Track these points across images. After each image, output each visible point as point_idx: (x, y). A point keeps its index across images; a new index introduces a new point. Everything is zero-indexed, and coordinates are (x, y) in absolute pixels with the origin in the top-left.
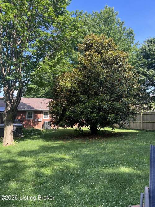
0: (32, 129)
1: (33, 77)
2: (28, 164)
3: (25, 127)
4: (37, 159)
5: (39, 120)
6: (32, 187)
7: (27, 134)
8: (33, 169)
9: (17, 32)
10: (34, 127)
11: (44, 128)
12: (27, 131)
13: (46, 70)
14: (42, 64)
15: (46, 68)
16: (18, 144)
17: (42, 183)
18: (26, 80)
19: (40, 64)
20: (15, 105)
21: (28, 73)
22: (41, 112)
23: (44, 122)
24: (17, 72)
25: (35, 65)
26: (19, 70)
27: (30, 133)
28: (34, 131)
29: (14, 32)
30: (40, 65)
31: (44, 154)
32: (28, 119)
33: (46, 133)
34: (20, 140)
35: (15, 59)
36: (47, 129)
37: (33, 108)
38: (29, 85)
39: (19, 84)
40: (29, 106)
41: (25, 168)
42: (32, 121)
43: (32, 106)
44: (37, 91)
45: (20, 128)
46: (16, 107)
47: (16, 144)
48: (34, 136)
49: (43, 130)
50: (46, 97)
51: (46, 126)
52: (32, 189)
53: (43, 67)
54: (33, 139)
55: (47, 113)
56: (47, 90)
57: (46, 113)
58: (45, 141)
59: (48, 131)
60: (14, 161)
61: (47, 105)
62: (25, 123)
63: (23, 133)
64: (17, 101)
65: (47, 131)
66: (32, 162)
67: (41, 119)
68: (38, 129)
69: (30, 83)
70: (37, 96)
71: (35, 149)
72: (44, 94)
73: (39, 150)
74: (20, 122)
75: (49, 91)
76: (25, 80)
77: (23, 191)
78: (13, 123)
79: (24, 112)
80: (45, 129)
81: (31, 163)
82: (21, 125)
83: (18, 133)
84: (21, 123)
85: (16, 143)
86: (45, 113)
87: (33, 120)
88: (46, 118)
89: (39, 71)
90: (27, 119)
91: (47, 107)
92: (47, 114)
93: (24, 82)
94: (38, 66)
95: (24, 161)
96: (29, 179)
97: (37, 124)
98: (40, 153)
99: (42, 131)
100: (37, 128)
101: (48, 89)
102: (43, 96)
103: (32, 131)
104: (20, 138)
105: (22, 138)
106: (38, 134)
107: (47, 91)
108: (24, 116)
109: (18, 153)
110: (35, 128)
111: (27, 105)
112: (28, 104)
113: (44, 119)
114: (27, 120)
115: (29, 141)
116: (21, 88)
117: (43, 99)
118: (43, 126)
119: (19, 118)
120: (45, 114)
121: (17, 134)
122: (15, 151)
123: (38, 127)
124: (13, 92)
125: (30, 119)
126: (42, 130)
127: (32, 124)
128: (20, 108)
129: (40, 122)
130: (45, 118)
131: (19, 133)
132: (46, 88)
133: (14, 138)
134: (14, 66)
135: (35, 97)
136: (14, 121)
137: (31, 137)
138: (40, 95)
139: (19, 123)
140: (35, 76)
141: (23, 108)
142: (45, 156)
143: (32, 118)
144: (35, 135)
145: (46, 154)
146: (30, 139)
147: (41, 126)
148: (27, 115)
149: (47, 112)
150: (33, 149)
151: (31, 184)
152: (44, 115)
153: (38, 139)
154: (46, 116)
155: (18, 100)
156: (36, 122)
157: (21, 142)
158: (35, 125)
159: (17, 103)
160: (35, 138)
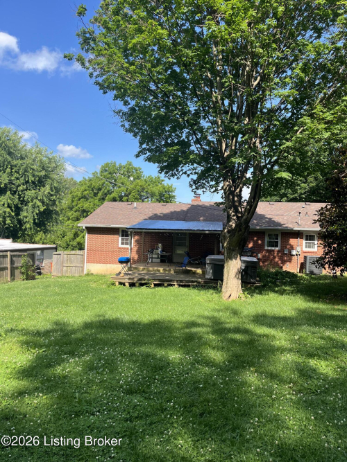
0: (277, 271)
1: (286, 155)
2: (277, 343)
3: (261, 264)
4: (296, 337)
5: (294, 252)
6: (293, 394)
7: (267, 281)
8: (289, 357)
9: (253, 59)
10: (282, 267)
11: (304, 270)
12: (268, 275)
13: (317, 134)
14: (307, 121)
15: (318, 129)
16: (250, 299)
17: (313, 393)
18: (270, 162)
19: (302, 122)
20: (244, 217)
21: (274, 147)
22: (298, 234)
23: (305, 257)
24: (250, 147)
25: (288, 125)
26: (255, 143)
27: (273, 278)
28: (282, 275)
29: (246, 61)
30: (303, 124)
31: (312, 329)
32: (270, 248)
33: (310, 282)
34: (254, 292)
35: (247, 119)
36: (312, 273)
37: (280, 225)
38: (277, 173)
39: (253, 173)
40: (270, 219)
41: (273, 350)
42: (278, 254)
43: (276, 219)
44: (291, 184)
45: (253, 267)
46: (247, 221)
47: (248, 300)
48: (284, 287)
49: (304, 275)
50: (311, 198)
51: (309, 267)
52: (294, 398)
53: (310, 128)
54: (282, 293)
55: (314, 236)
56: (311, 182)
57: (310, 236)
58: (309, 301)
59: (315, 279)
60: (246, 332)
61: (316, 218)
62: (263, 256)
63: (258, 277)
64: (250, 210)
65: (312, 278)
66: (285, 340)
67: (299, 249)
68: (292, 271)
69: (276, 168)
70: (287, 197)
71: (288, 314)
72: (305, 193)
73: (296, 319)
74: (252, 253)
75: (317, 185)
76: (267, 162)
77: (274, 396)
78: (241, 255)
79: (261, 234)
80: (308, 272)
81: (283, 343)
82: (255, 260)
83: (249, 277)
84: (255, 257)
85: (246, 297)
86: (307, 236)
87: (279, 251)
88: (310, 247)
89: (299, 138)
90: (266, 248)
91: (315, 222)
92: (314, 240)
93: (265, 166)
94: (296, 128)
95: (267, 336)
96: (284, 375)
97: (290, 260)
98: (300, 325)
99: (301, 278)
100: (288, 270)
101: (316, 179)
102: (304, 196)
103: (277, 274)
104: (253, 288)
105: (257, 288)
106: (291, 283)
107: (311, 185)
108: (260, 242)
109: (253, 317)
110: (284, 269)
111: (267, 218)
112: (269, 217)
113: (305, 249)
114: (268, 251)
115: (272, 295)
116: (258, 181)
117: (303, 204)
118: (303, 266)
119: (251, 245)
120: (306, 240)
121: (247, 277)
122: (245, 312)
123: (292, 267)
124: (241, 191)
125: (273, 249)
126: (299, 275)
127: (277, 259)
128: (253, 224)
129: (296, 257)
130: (306, 247)
131: (251, 277)
132: (310, 179)
133: (242, 287)
134: (244, 136)
135: (283, 200)
136: (242, 251)
137: (276, 289)
138: (296, 195)
139: (251, 256)
140: (288, 152)
141: (258, 225)
142: (313, 333)
143: (277, 246)
144: (285, 284)
145: (317, 329)
146: (276, 292)
147: (299, 266)
148: (267, 239)
149: (312, 234)
150: (282, 314)
151: (289, 387)
152: (304, 242)
153: (292, 293)
154: (310, 243)
155: (251, 207)
156: (287, 256)
157: (257, 297)
158: (284, 262)
159: (248, 214)
160: (285, 290)
